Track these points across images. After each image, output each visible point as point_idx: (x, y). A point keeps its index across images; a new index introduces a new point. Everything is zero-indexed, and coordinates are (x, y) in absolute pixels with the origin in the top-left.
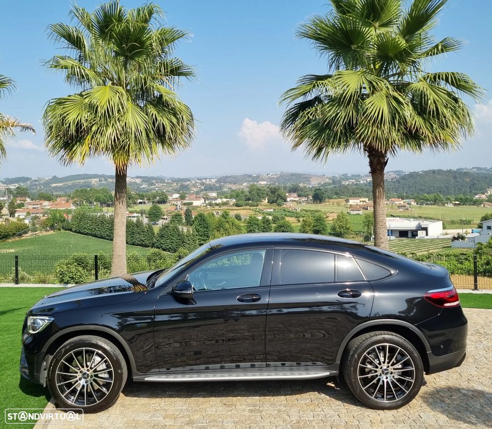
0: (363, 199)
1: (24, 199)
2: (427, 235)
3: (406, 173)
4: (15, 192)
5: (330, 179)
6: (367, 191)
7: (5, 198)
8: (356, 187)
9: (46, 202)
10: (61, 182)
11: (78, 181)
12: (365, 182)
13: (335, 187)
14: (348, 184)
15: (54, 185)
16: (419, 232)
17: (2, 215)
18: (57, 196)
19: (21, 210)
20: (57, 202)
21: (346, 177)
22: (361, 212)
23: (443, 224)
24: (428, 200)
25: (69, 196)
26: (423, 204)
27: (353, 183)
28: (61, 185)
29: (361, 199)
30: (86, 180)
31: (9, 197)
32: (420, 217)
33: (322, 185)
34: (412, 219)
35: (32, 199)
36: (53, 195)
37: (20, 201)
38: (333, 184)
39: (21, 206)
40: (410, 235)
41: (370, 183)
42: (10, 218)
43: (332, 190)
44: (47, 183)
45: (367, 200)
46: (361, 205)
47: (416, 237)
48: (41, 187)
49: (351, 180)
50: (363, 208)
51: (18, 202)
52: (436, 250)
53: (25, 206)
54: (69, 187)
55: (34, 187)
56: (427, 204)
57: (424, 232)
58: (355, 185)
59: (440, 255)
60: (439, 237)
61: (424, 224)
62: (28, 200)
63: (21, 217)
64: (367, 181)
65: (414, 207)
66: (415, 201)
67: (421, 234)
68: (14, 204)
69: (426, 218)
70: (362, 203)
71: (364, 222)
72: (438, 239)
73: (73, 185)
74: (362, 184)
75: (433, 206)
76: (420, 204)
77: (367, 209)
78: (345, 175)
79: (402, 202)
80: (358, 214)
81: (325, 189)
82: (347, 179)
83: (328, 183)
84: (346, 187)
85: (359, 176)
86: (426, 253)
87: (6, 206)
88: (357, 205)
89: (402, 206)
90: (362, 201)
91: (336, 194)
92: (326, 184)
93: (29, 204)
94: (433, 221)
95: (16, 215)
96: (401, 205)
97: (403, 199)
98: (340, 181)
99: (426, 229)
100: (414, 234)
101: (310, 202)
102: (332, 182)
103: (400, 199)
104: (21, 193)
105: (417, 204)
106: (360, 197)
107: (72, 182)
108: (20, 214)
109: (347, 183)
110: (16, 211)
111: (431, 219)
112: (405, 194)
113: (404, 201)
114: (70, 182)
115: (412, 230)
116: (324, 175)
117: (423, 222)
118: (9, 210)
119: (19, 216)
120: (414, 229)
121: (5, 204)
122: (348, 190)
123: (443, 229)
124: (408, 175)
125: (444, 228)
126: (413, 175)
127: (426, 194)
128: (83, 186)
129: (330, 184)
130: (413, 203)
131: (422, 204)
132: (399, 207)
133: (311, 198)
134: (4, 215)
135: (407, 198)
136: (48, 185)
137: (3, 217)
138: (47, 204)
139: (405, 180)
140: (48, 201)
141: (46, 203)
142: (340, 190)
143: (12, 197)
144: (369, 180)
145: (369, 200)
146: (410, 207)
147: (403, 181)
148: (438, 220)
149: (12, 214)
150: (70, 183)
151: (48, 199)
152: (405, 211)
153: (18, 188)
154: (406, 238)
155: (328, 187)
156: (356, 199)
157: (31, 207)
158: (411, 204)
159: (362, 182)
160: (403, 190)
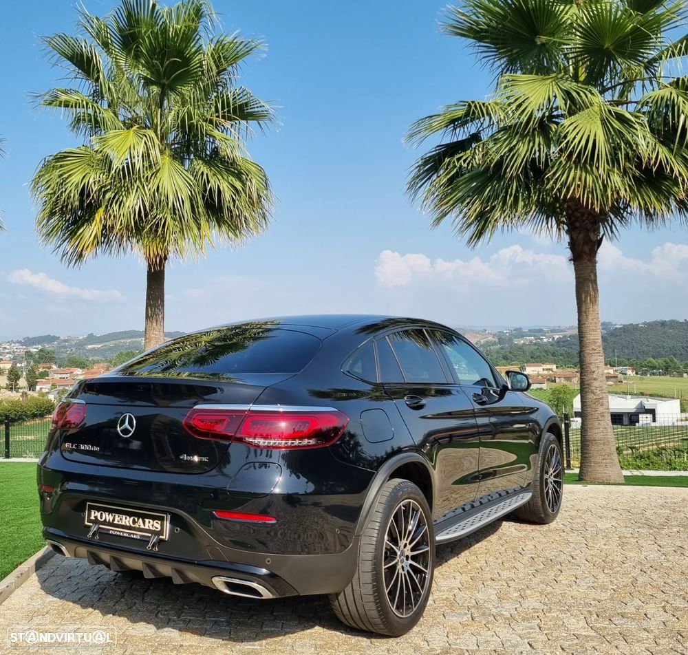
0: (548, 367)
1: (48, 365)
2: (654, 420)
3: (617, 326)
4: (37, 356)
5: (494, 335)
6: (553, 355)
7: (23, 365)
8: (536, 347)
9: (79, 369)
10: (100, 342)
11: (122, 341)
12: (551, 340)
13: (502, 348)
14: (524, 344)
15: (90, 347)
16: (640, 416)
17: (19, 388)
18: (94, 362)
19: (44, 380)
20: (93, 370)
21: (519, 333)
22: (544, 386)
23: (681, 404)
24: (654, 368)
25: (110, 362)
26: (646, 374)
27: (531, 342)
28: (99, 346)
29: (545, 366)
30: (134, 340)
31: (28, 363)
32: (642, 394)
33: (482, 346)
34: (629, 397)
35: (60, 366)
36: (88, 360)
37: (44, 368)
38: (500, 343)
39: (44, 375)
40: (626, 420)
41: (558, 342)
42: (29, 392)
43: (498, 352)
44: (81, 344)
45: (554, 367)
46: (545, 375)
47: (637, 424)
48: (72, 350)
49: (528, 338)
50: (548, 380)
51: (41, 370)
52: (672, 444)
53: (50, 375)
54: (110, 349)
55: (63, 350)
56: (654, 374)
57: (650, 416)
58: (535, 344)
59: (679, 451)
60: (676, 424)
61: (649, 403)
62: (54, 367)
63: (44, 391)
64: (553, 338)
65: (631, 378)
66: (633, 369)
67: (644, 419)
68: (35, 372)
69: (651, 396)
70: (546, 372)
71: (550, 401)
72: (673, 427)
73: (116, 346)
74: (545, 344)
75: (663, 377)
76: (642, 374)
77: (554, 381)
78: (519, 330)
79: (611, 371)
80: (541, 389)
81: (487, 351)
82: (522, 336)
83: (491, 342)
84: (520, 348)
85: (540, 331)
86: (655, 447)
87: (24, 376)
88: (539, 375)
89: (611, 377)
90: (547, 370)
91: (505, 358)
92: (488, 344)
93: (56, 372)
94: (664, 399)
95: (38, 388)
96: (609, 375)
97: (614, 366)
98: (510, 340)
99: (652, 412)
100: (633, 418)
101: (463, 371)
102: (497, 341)
103: (609, 366)
104: (46, 357)
105: (637, 373)
106: (543, 362)
107: (114, 342)
108: (43, 386)
109: (522, 342)
110: (37, 382)
111: (661, 396)
112: (616, 358)
113: (614, 368)
114: (112, 342)
115: (629, 413)
116: (485, 330)
117: (648, 401)
118: (28, 380)
119: (41, 389)
120: (633, 411)
121: (22, 372)
122: (524, 352)
123: (681, 412)
124: (620, 328)
125: (683, 410)
126: (628, 330)
127: (651, 359)
128: (129, 348)
129: (494, 344)
130: (630, 373)
131: (644, 373)
132: (608, 378)
133: (465, 366)
134: (21, 388)
135: (620, 364)
136: (82, 346)
137: (20, 390)
138: (79, 373)
139: (617, 336)
140: (81, 368)
141: (78, 371)
142: (510, 353)
143: (32, 363)
144: (556, 337)
145: (557, 367)
146: (625, 378)
147: (613, 339)
148: (673, 398)
149: (32, 386)
150: (111, 344)
151: (82, 365)
152: (616, 385)
153: (41, 351)
154: (619, 426)
155: (492, 348)
156: (537, 366)
157: (57, 377)
158: (626, 374)
159: (545, 340)
160: (613, 352)
